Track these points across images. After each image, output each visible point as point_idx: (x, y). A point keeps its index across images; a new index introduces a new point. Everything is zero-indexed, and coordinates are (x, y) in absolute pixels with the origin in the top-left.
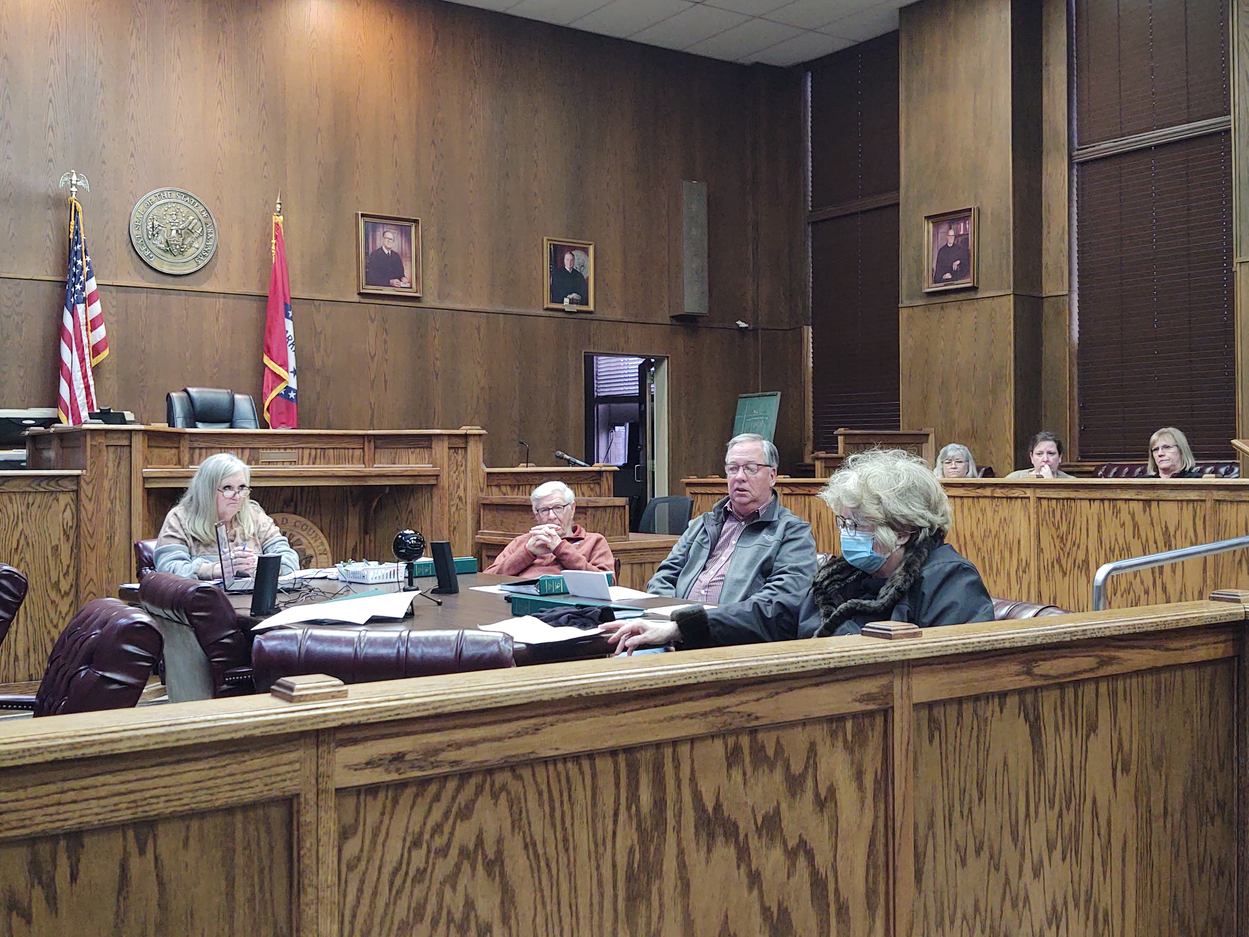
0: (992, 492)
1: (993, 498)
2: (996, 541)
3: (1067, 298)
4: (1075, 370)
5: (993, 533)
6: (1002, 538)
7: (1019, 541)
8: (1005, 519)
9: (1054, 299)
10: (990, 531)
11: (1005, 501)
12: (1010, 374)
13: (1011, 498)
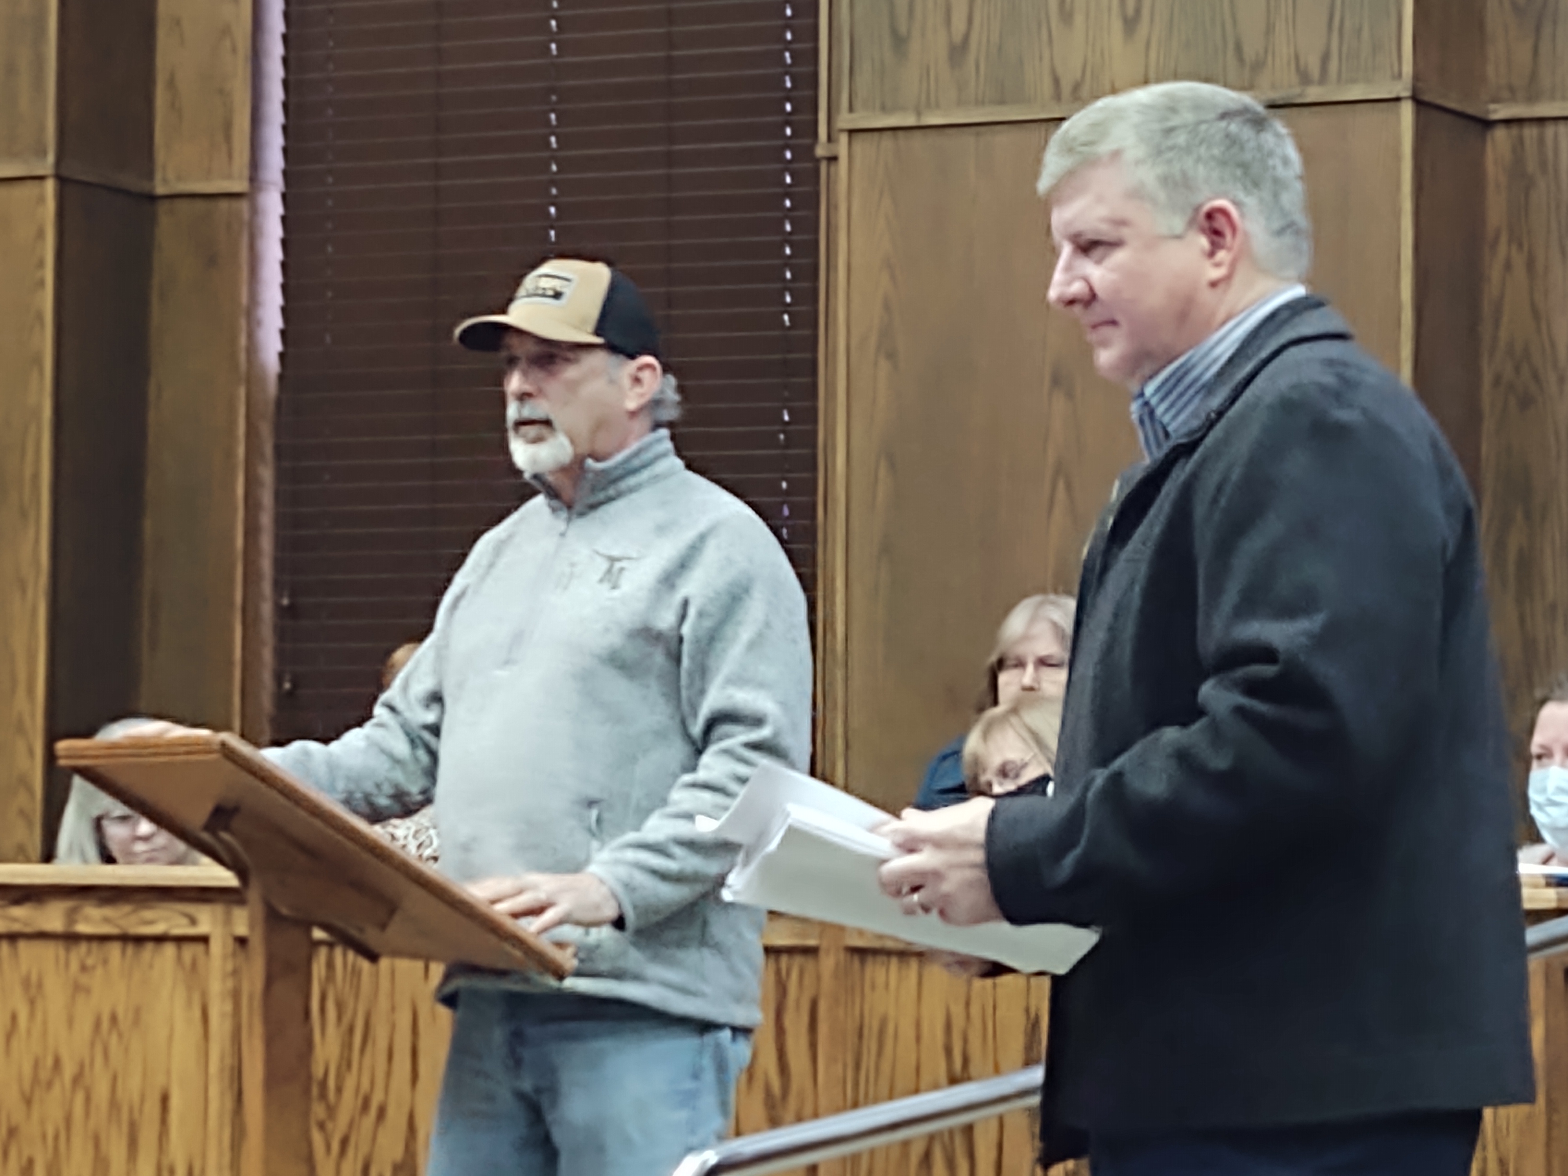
0: (71, 916)
1: (71, 938)
2: (80, 1099)
3: (244, 206)
4: (266, 474)
5: (69, 1070)
6: (102, 1091)
7: (165, 1100)
8: (114, 1019)
9: (199, 204)
10: (57, 1063)
11: (115, 949)
12: (36, 477)
13: (140, 940)
